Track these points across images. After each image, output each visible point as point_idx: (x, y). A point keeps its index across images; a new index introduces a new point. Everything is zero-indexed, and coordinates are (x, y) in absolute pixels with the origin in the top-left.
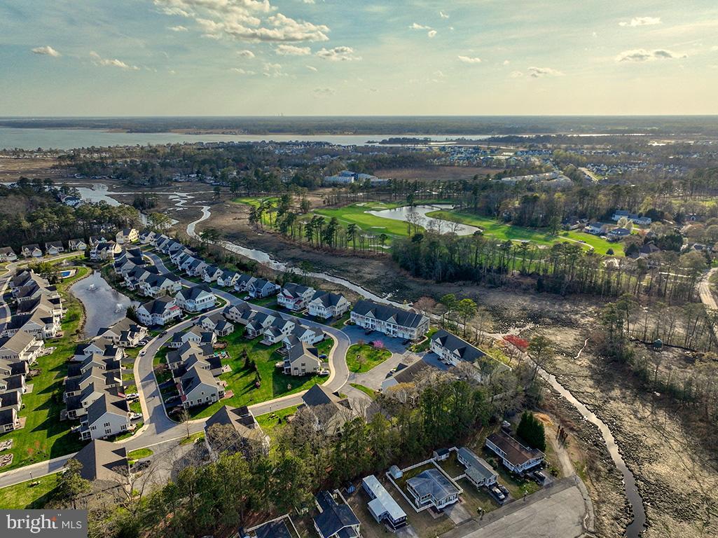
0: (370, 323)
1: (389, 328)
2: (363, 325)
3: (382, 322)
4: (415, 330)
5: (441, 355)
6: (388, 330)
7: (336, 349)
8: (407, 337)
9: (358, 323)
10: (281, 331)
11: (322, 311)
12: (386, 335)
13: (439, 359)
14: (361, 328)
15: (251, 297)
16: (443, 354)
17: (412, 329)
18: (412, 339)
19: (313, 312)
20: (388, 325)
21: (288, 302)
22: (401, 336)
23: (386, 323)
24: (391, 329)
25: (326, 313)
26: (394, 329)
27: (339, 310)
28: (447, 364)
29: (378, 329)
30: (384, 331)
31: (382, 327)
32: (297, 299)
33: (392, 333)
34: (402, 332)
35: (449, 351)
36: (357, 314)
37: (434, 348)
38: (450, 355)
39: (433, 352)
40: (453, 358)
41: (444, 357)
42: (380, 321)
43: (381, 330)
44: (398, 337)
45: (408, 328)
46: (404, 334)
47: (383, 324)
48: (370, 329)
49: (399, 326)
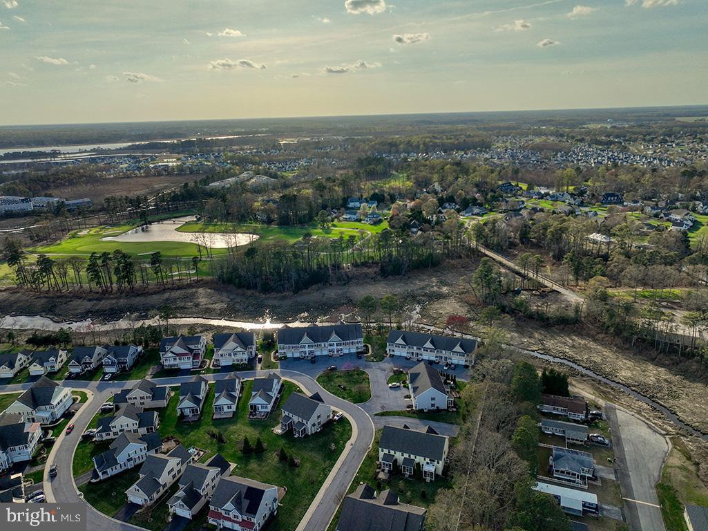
0: (306, 349)
1: (331, 347)
2: (297, 355)
3: (323, 344)
4: (362, 339)
5: (404, 354)
6: (330, 350)
8: (354, 350)
9: (290, 355)
11: (239, 356)
12: (331, 356)
13: (407, 359)
15: (113, 373)
16: (409, 353)
19: (224, 362)
20: (330, 345)
21: (182, 361)
22: (346, 351)
24: (335, 348)
25: (243, 357)
26: (339, 347)
29: (319, 353)
30: (326, 353)
31: (322, 350)
32: (193, 353)
33: (336, 353)
34: (348, 347)
35: (415, 348)
36: (288, 346)
37: (393, 351)
38: (418, 351)
39: (394, 355)
40: (424, 353)
41: (410, 355)
42: (319, 343)
43: (322, 353)
44: (344, 354)
45: (354, 341)
46: (350, 349)
47: (323, 346)
48: (307, 356)
49: (344, 342)
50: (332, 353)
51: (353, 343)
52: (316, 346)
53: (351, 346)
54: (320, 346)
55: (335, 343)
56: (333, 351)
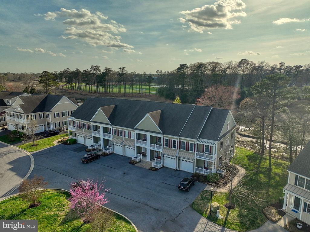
0: (101, 136)
4: (215, 145)
6: (139, 150)
12: (132, 162)
14: (84, 148)
17: (206, 142)
18: (203, 172)
23: (134, 133)
24: (147, 146)
26: (156, 148)
29: (118, 150)
34: (175, 152)
36: (77, 121)
42: (120, 128)
43: (124, 151)
44: (163, 167)
45: (191, 141)
46: (179, 160)
47: (127, 136)
48: (100, 150)
49: (167, 137)
51: (188, 147)
52: (115, 132)
53: (183, 154)
54: (122, 134)
55: (148, 135)
56: (144, 155)
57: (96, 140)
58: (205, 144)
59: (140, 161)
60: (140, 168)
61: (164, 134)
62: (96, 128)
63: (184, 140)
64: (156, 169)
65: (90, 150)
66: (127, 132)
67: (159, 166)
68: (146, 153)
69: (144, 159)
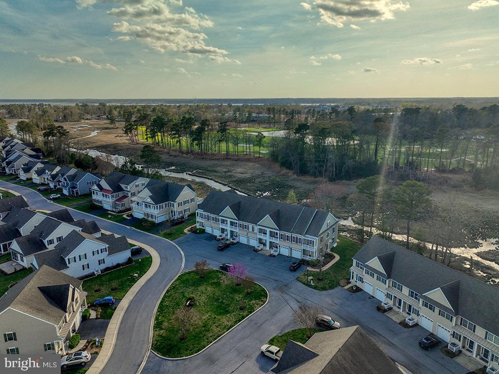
0: (229, 228)
1: (262, 236)
2: (216, 233)
4: (316, 240)
5: (381, 296)
6: (261, 241)
7: (149, 280)
8: (297, 255)
10: (45, 241)
12: (256, 251)
13: (380, 309)
14: (212, 238)
16: (388, 296)
17: (309, 238)
18: (308, 258)
19: (137, 213)
21: (105, 199)
22: (285, 252)
23: (257, 228)
24: (267, 238)
26: (273, 240)
27: (181, 208)
28: (404, 324)
29: (243, 240)
30: (254, 243)
31: (249, 236)
32: (121, 194)
33: (268, 248)
34: (288, 244)
35: (406, 291)
36: (206, 214)
37: (361, 280)
38: (411, 301)
39: (358, 290)
40: (424, 311)
41: (391, 303)
42: (245, 223)
43: (248, 241)
44: (279, 254)
45: (299, 236)
46: (291, 249)
47: (251, 230)
48: (227, 240)
49: (282, 233)
50: (262, 246)
51: (297, 241)
52: (240, 226)
53: (294, 245)
54: (247, 227)
55: (268, 230)
56: (265, 245)
57: (223, 230)
58: (309, 239)
59: (261, 250)
60: (262, 255)
61: (280, 230)
62: (223, 222)
63: (294, 235)
64: (274, 256)
65: (219, 240)
66: (251, 227)
67: (276, 254)
68: (266, 243)
69: (264, 248)
